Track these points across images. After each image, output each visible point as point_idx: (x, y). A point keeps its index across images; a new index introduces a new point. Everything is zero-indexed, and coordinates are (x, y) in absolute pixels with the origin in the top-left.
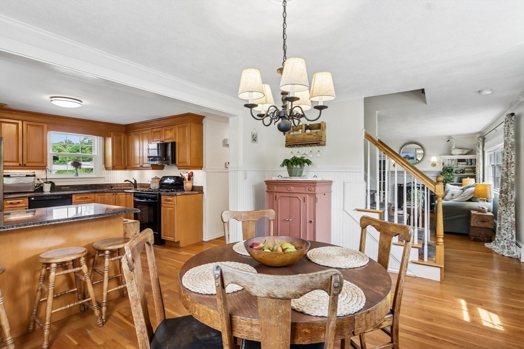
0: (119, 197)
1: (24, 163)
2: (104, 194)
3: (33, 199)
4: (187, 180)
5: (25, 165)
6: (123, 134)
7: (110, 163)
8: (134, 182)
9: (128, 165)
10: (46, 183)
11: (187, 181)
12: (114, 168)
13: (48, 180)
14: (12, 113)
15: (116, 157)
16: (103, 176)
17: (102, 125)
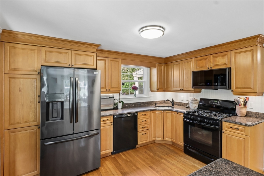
0: (166, 114)
1: (109, 89)
2: (155, 111)
3: (115, 116)
4: (243, 105)
5: (109, 90)
6: (163, 65)
7: (155, 86)
8: (171, 101)
9: (167, 88)
10: (119, 102)
11: (243, 107)
12: (158, 91)
13: (121, 100)
14: (102, 53)
15: (159, 82)
16: (149, 96)
17: (151, 58)
